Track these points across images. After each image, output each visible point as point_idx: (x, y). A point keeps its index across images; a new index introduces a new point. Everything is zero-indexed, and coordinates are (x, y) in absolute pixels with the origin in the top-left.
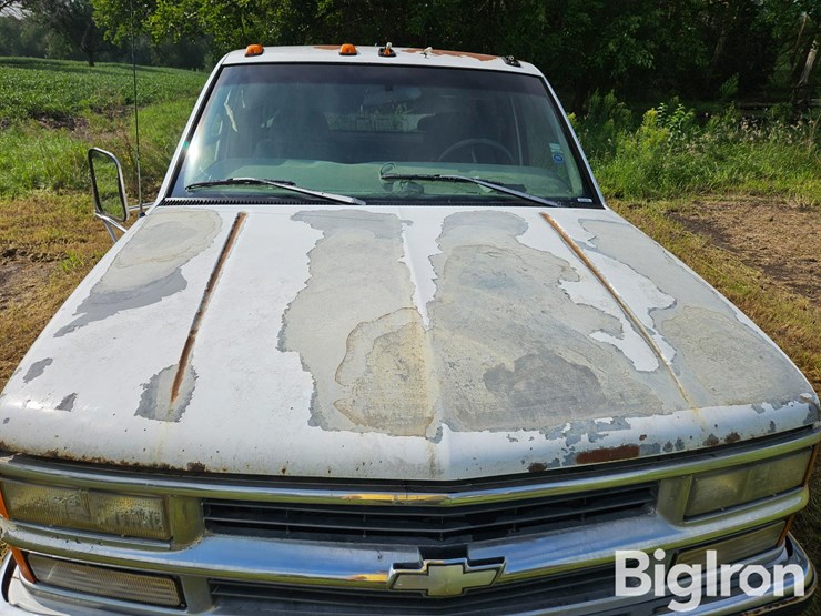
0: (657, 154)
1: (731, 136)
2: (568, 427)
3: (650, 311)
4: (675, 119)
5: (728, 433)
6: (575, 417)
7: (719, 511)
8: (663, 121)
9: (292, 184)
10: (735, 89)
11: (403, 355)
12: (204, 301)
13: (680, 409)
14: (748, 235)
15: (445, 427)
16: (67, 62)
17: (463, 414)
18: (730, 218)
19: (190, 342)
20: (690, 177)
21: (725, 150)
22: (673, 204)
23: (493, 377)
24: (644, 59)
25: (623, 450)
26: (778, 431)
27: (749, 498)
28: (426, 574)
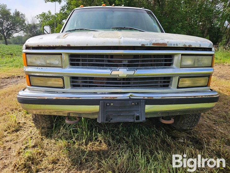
2: (150, 39)
5: (189, 45)
6: (152, 38)
7: (189, 67)
15: (122, 37)
25: (163, 44)
26: (202, 47)
27: (197, 66)
28: (119, 71)
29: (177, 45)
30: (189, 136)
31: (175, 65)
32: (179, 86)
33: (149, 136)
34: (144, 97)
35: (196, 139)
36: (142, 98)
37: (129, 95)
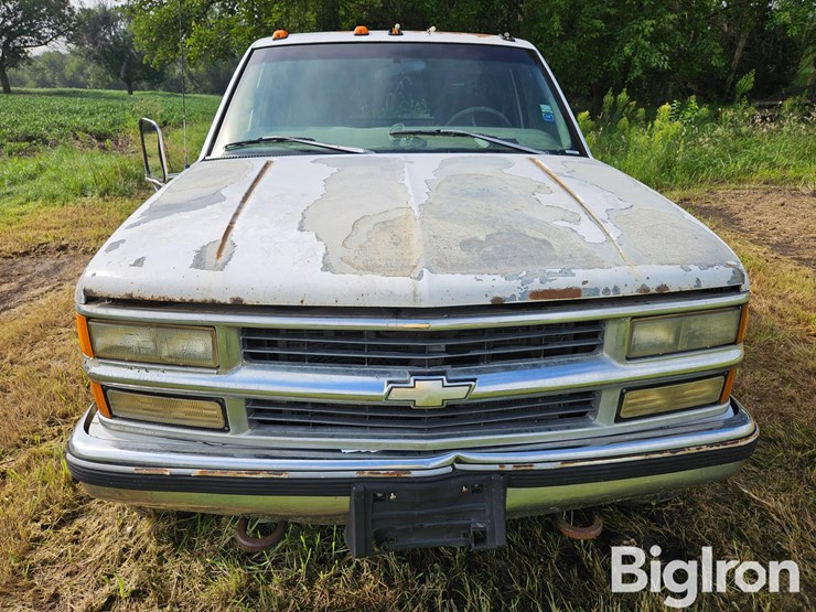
0: (670, 148)
1: (744, 129)
2: (524, 273)
3: (607, 210)
4: (689, 114)
5: (659, 284)
6: (530, 268)
7: (658, 355)
8: (676, 116)
9: (312, 140)
10: (750, 86)
11: (396, 232)
12: (240, 208)
13: (619, 265)
14: (758, 218)
15: (426, 271)
16: (108, 91)
17: (440, 264)
18: (742, 205)
19: (229, 229)
20: (704, 169)
21: (739, 143)
22: (687, 193)
23: (466, 244)
24: (659, 60)
25: (569, 291)
26: (704, 286)
27: (685, 347)
28: (414, 387)
29: (616, 289)
30: (656, 529)
31: (609, 353)
32: (622, 415)
33: (523, 534)
34: (501, 464)
35: (677, 540)
36: (497, 467)
37: (450, 457)
